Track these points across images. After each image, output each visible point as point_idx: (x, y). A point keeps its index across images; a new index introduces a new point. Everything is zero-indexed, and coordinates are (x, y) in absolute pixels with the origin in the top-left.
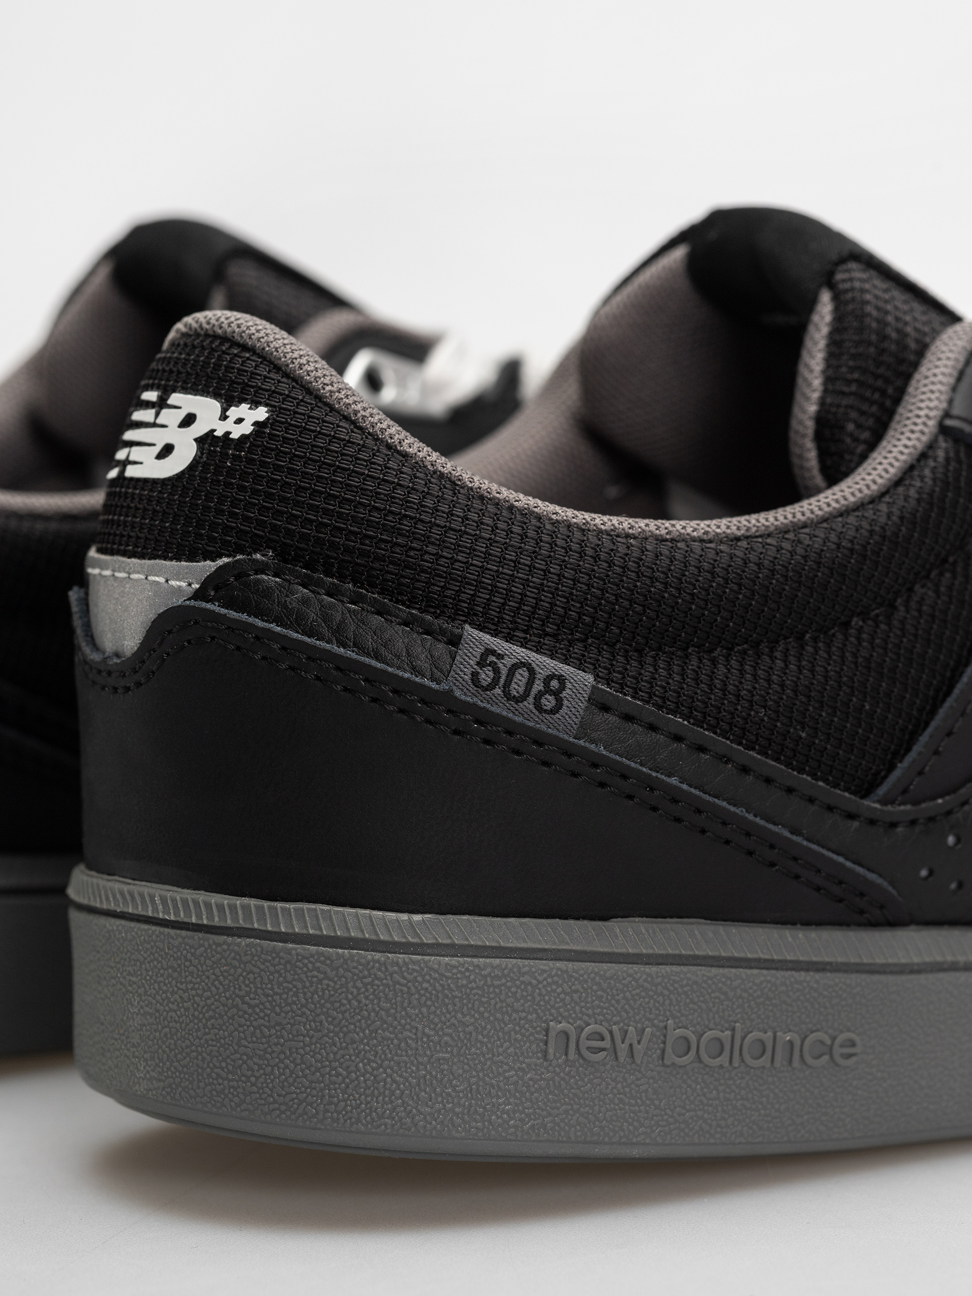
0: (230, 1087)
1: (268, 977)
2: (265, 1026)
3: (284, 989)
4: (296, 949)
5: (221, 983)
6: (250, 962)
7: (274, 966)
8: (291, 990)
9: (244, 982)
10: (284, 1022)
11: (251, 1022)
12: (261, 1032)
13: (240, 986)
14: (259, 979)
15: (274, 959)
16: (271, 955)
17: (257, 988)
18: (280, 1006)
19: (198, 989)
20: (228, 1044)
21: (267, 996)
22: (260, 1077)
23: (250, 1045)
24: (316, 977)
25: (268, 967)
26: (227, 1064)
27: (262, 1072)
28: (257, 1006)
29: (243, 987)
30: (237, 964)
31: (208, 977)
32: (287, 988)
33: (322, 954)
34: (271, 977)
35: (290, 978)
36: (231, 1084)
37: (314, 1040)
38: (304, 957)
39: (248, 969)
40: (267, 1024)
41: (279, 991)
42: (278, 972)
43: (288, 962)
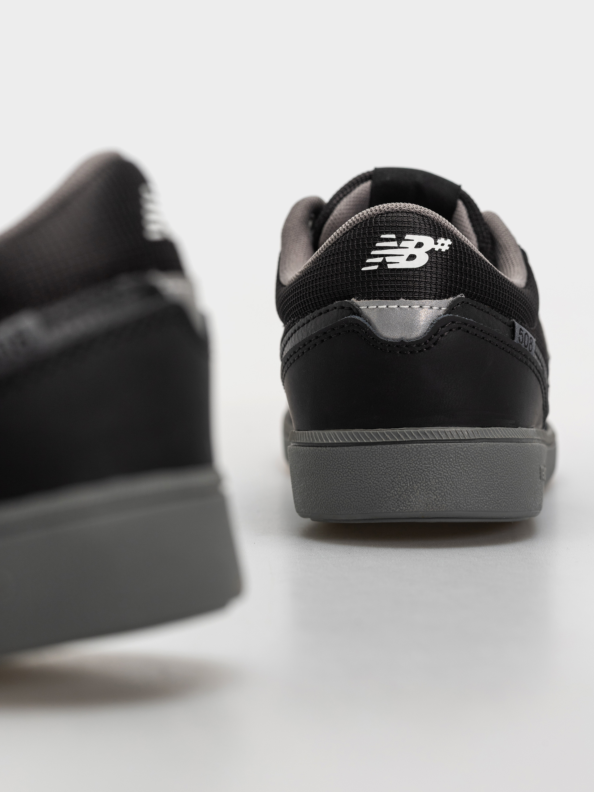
0: (481, 500)
1: (492, 456)
2: (492, 475)
3: (497, 460)
4: (500, 444)
5: (474, 460)
6: (485, 451)
7: (494, 451)
8: (499, 460)
9: (484, 459)
10: (498, 472)
11: (487, 474)
12: (491, 477)
13: (482, 461)
14: (489, 457)
15: (493, 448)
16: (492, 448)
17: (488, 460)
18: (496, 466)
19: (465, 464)
20: (479, 484)
21: (492, 463)
22: (491, 494)
23: (487, 483)
24: (506, 454)
25: (492, 452)
26: (479, 491)
27: (492, 492)
28: (489, 467)
29: (484, 461)
30: (481, 452)
31: (469, 459)
32: (498, 459)
33: (507, 445)
34: (493, 456)
35: (499, 455)
36: (481, 499)
37: (507, 478)
38: (503, 447)
39: (485, 454)
40: (493, 474)
41: (496, 461)
42: (495, 453)
43: (498, 449)
